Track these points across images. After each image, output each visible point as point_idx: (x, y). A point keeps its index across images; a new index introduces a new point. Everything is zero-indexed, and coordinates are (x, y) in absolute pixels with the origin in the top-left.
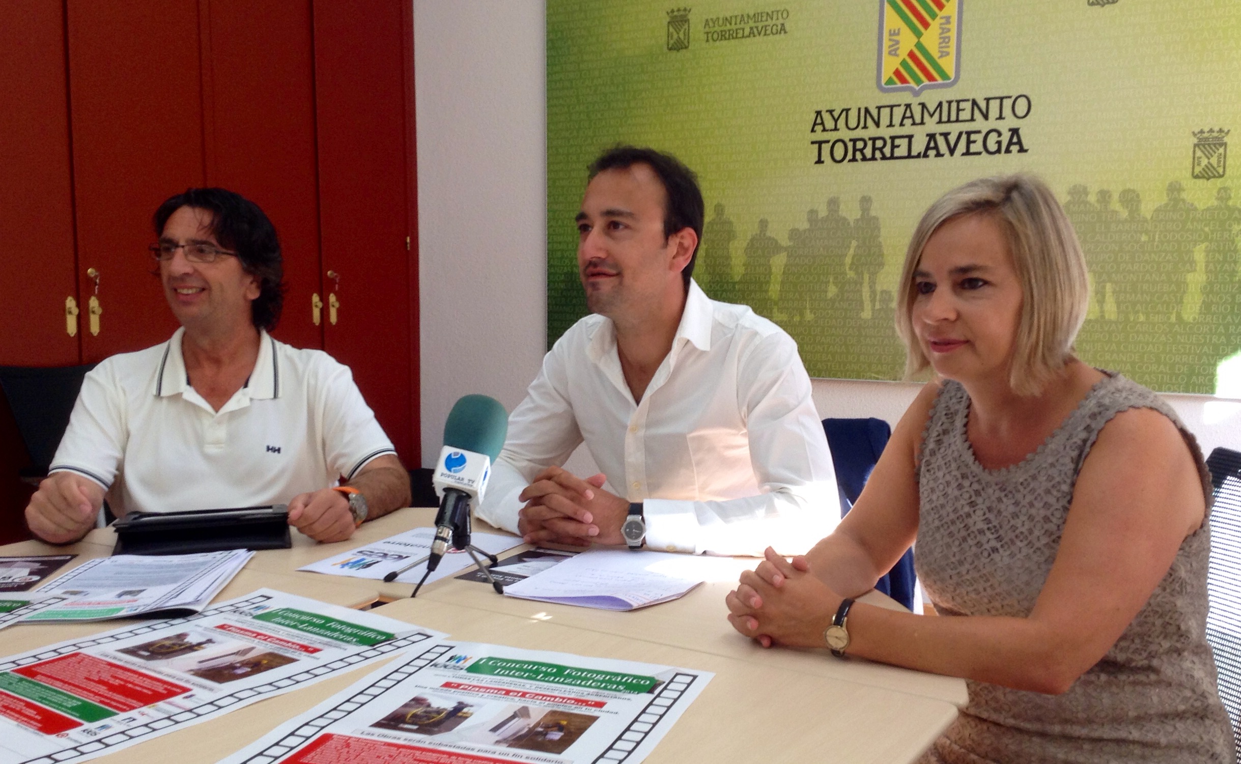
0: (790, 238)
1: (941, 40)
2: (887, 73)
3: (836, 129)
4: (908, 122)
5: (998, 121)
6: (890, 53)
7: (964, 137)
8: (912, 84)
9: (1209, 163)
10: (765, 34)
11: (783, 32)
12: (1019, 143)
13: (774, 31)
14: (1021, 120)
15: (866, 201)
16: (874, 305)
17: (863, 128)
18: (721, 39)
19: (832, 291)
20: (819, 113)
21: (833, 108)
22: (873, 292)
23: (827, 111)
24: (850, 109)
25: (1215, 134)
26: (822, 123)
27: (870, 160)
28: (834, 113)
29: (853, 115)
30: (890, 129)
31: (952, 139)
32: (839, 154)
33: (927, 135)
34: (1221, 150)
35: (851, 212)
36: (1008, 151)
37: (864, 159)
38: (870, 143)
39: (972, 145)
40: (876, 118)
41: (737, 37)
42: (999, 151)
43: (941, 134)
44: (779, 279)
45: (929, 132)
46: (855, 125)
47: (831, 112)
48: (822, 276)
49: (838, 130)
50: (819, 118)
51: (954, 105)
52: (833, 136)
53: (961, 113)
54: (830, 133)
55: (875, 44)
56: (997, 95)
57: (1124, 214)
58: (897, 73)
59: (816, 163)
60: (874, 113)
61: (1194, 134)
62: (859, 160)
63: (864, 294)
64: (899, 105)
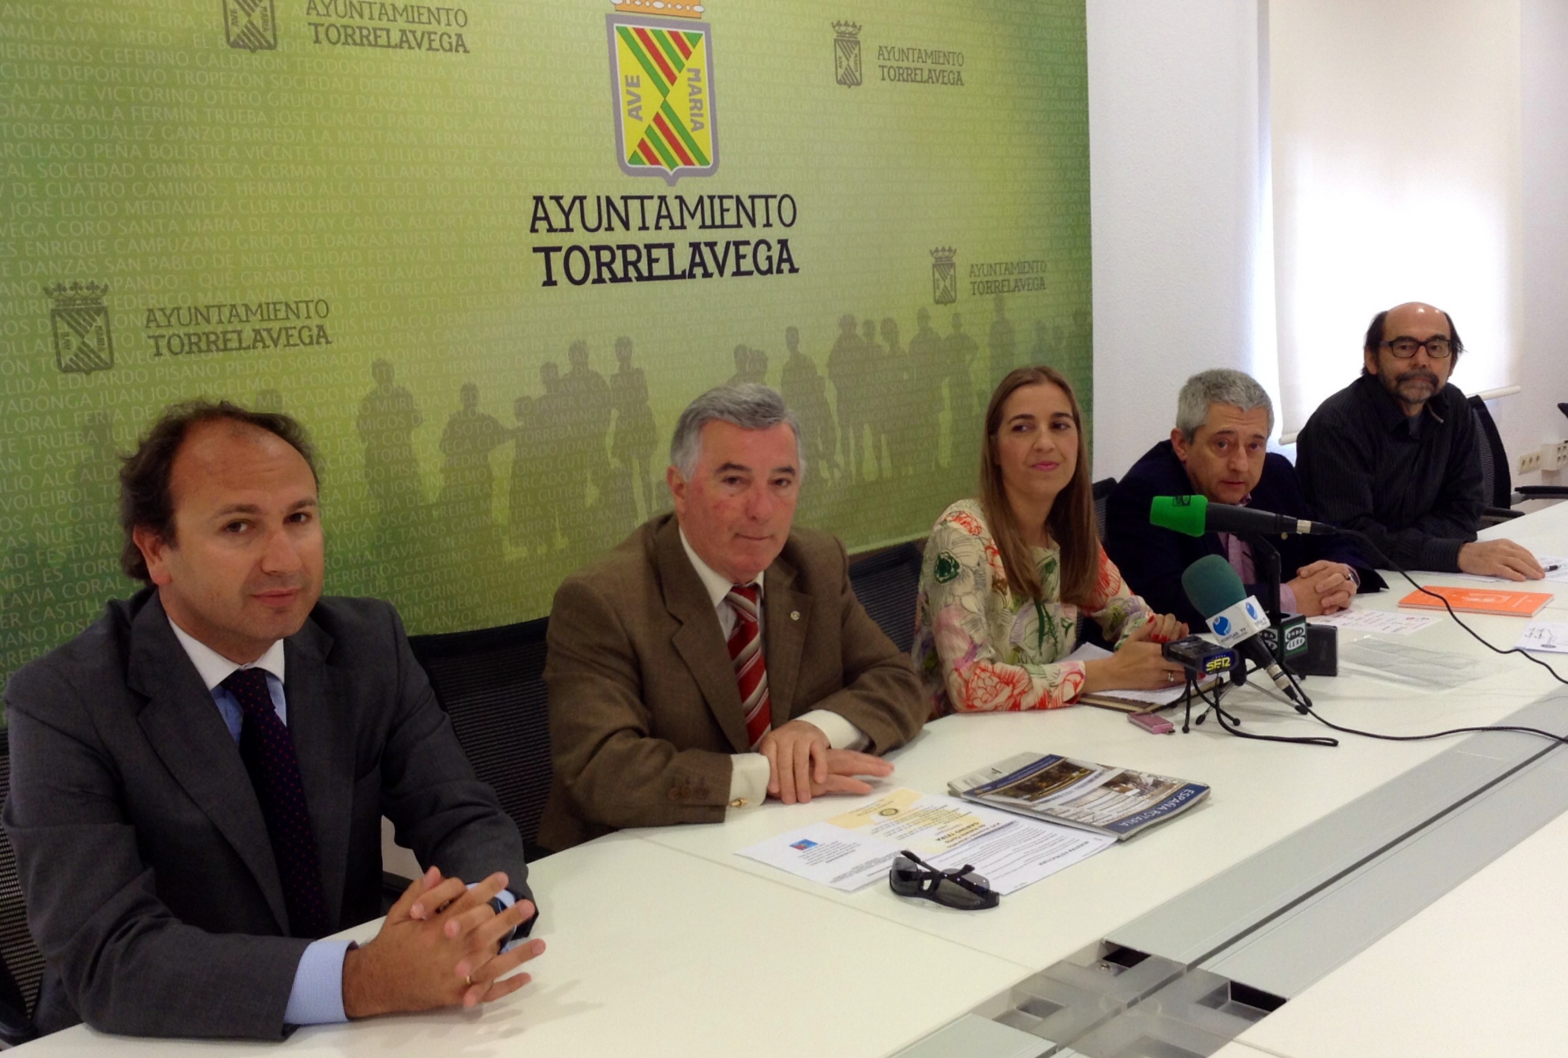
0: (519, 414)
1: (692, 104)
2: (630, 147)
3: (568, 229)
4: (665, 223)
5: (766, 228)
6: (630, 112)
7: (732, 248)
8: (665, 167)
9: (945, 286)
10: (430, 48)
11: (461, 49)
12: (789, 260)
13: (447, 46)
14: (788, 228)
15: (623, 346)
16: (651, 508)
17: (606, 229)
18: (346, 43)
19: (592, 494)
20: (539, 199)
21: (561, 195)
22: (647, 486)
23: (551, 198)
24: (585, 198)
25: (947, 254)
26: (547, 218)
27: (621, 280)
28: (561, 201)
29: (590, 206)
30: (642, 232)
31: (720, 250)
32: (577, 269)
33: (691, 245)
34: (952, 272)
35: (604, 364)
36: (780, 271)
37: (614, 279)
38: (619, 253)
39: (741, 260)
40: (623, 215)
41: (376, 45)
42: (770, 271)
43: (706, 244)
44: (507, 486)
45: (692, 241)
46: (596, 225)
47: (557, 199)
48: (574, 473)
49: (572, 230)
50: (540, 205)
51: (717, 202)
52: (565, 240)
53: (725, 213)
54: (560, 233)
55: (609, 95)
56: (761, 194)
57: (887, 348)
58: (643, 145)
59: (545, 284)
60: (620, 205)
61: (932, 254)
62: (607, 280)
63: (635, 490)
64: (651, 197)
